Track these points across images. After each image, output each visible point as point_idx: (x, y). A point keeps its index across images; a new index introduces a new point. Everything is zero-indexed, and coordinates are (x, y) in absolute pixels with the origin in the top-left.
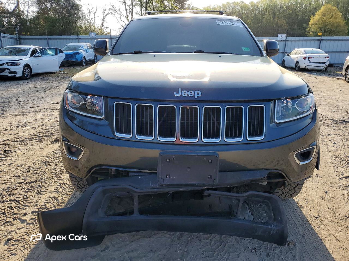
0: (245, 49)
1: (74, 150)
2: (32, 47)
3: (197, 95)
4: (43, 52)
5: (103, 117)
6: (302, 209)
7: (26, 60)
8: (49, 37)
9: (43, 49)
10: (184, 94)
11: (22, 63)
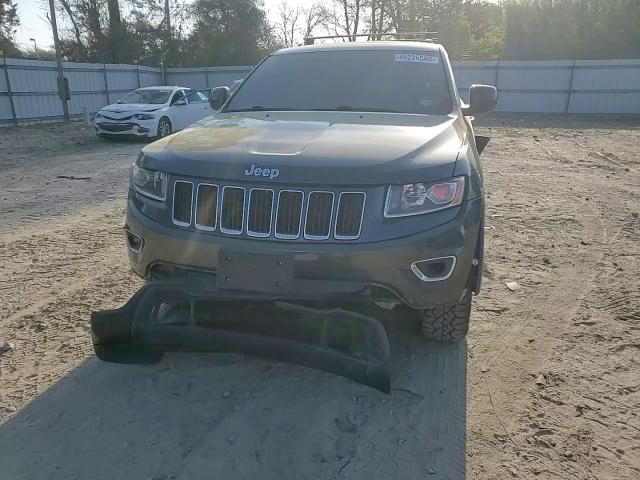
0: (424, 103)
1: (136, 240)
2: (176, 89)
3: (274, 174)
4: (192, 96)
5: (163, 200)
6: (469, 359)
7: (165, 109)
8: (210, 69)
9: (190, 91)
10: (257, 172)
11: (158, 115)
